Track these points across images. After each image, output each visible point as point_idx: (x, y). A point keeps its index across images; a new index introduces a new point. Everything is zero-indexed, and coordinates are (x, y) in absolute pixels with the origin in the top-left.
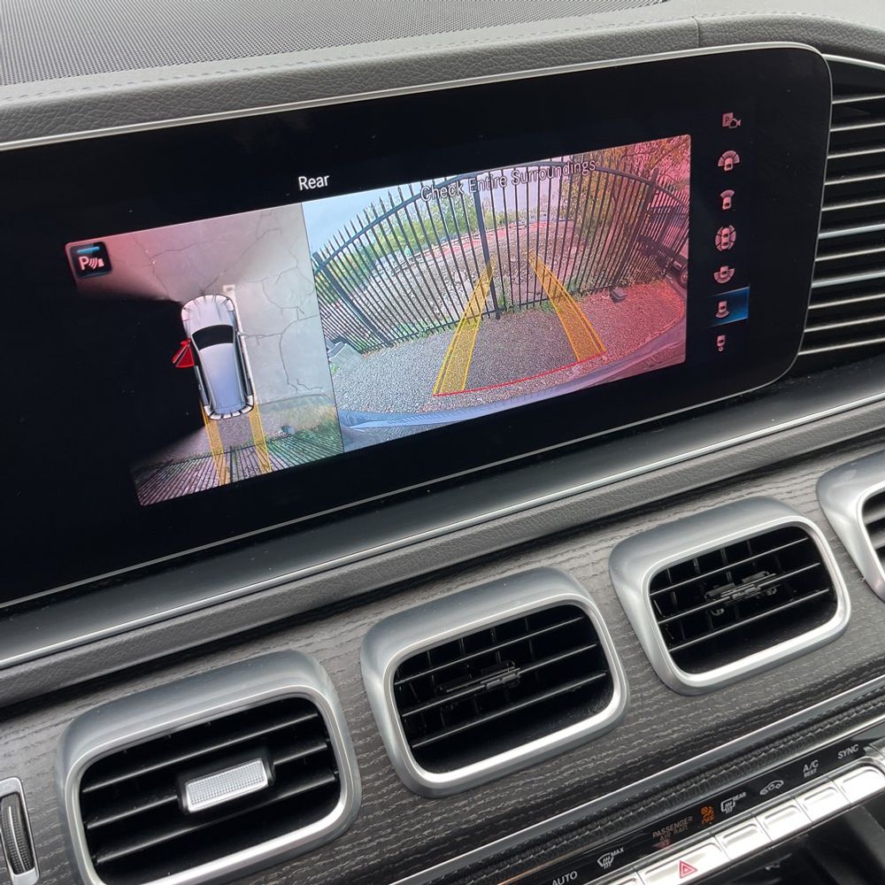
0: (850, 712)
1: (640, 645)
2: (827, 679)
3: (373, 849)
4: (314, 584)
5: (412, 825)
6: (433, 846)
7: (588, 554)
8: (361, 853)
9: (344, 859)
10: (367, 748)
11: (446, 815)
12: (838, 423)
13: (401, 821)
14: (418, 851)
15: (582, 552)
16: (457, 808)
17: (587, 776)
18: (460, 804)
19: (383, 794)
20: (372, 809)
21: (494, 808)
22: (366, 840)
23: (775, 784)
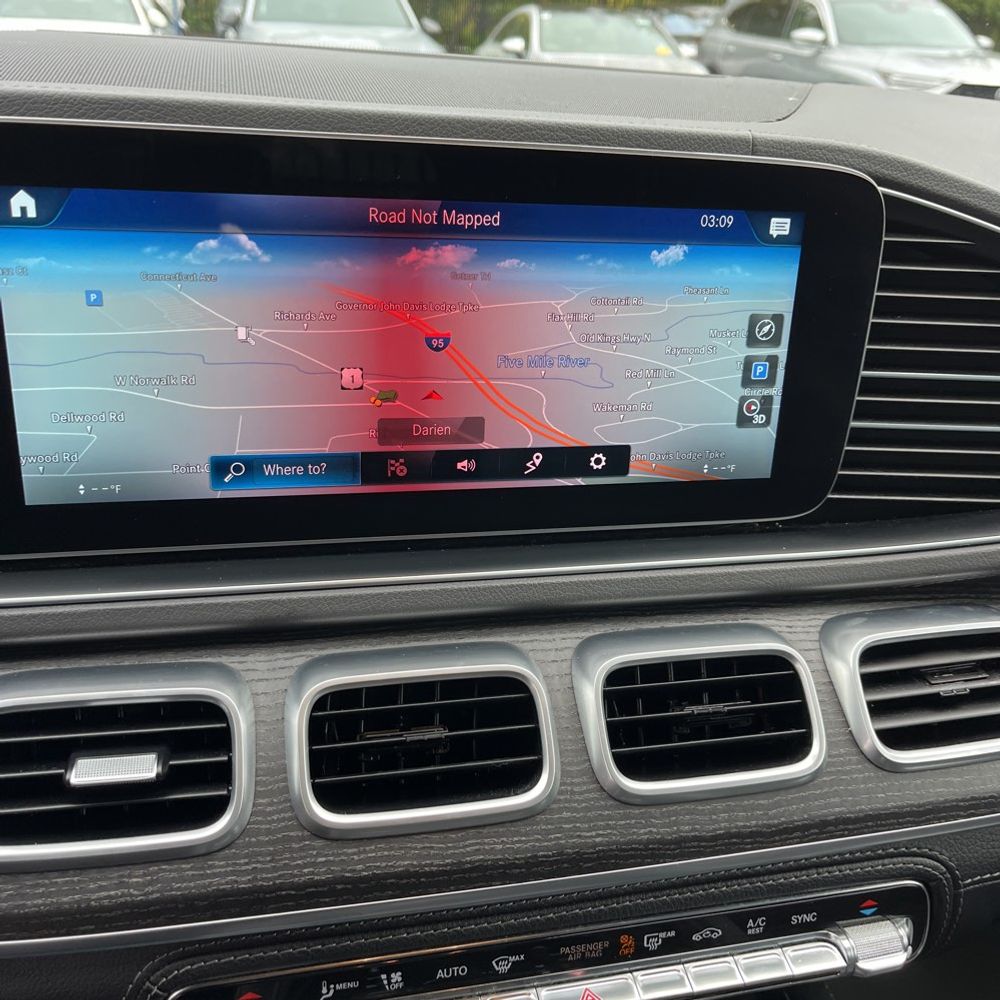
0: (810, 872)
1: (583, 739)
2: (783, 823)
3: (246, 872)
4: (259, 602)
5: (293, 859)
6: (311, 887)
7: (554, 640)
8: (233, 873)
9: (215, 875)
10: (269, 772)
11: (331, 858)
12: (856, 566)
13: (284, 852)
14: (293, 886)
15: (549, 637)
16: (346, 854)
17: (492, 857)
18: (350, 851)
19: (273, 821)
20: (258, 833)
21: (384, 864)
22: (242, 861)
23: (712, 932)
